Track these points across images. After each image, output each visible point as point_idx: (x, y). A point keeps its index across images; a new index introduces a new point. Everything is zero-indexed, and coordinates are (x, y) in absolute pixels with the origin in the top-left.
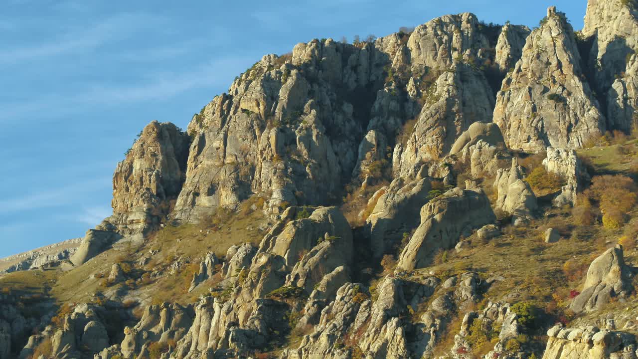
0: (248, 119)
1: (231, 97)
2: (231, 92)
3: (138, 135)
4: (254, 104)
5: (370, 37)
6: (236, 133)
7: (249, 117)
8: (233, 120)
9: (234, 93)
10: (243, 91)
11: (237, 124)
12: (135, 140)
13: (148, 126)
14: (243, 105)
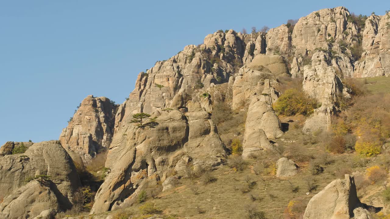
0: (160, 91)
1: (147, 75)
2: (148, 71)
3: (78, 107)
4: (165, 79)
5: (265, 28)
6: (150, 103)
7: (161, 90)
8: (148, 92)
9: (150, 72)
10: (157, 69)
11: (151, 95)
12: (76, 111)
13: (85, 100)
14: (157, 81)
